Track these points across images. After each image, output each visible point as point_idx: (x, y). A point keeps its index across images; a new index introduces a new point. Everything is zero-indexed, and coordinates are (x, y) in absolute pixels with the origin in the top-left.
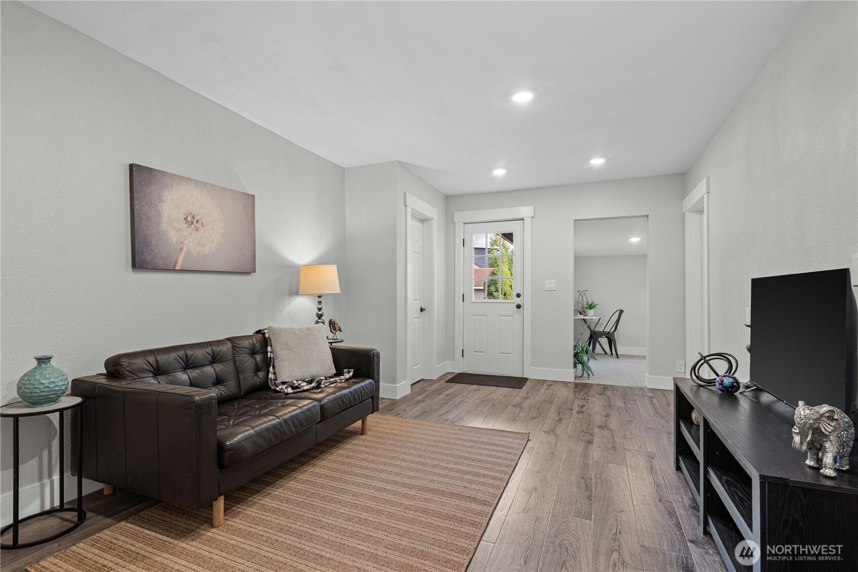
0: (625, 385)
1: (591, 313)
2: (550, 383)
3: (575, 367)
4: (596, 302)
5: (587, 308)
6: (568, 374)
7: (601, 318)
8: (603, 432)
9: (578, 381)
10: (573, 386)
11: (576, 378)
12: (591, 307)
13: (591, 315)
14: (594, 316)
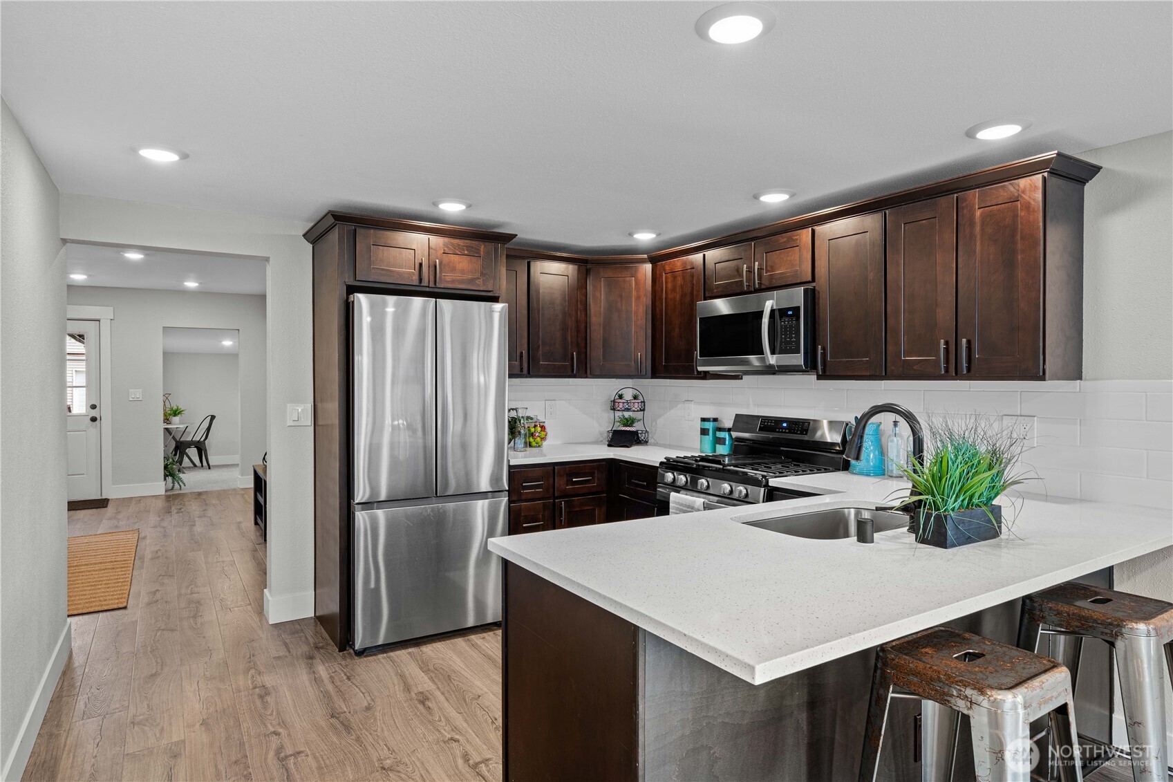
0: (219, 489)
1: (176, 419)
2: (139, 499)
3: (165, 479)
4: (182, 407)
5: (170, 415)
6: (158, 487)
7: (190, 425)
8: (203, 519)
9: (168, 493)
10: (164, 498)
11: (166, 491)
12: (176, 413)
13: (176, 423)
14: (180, 424)
